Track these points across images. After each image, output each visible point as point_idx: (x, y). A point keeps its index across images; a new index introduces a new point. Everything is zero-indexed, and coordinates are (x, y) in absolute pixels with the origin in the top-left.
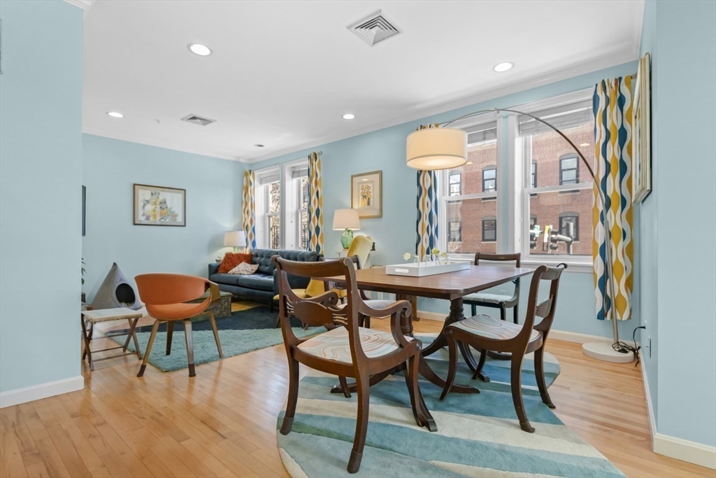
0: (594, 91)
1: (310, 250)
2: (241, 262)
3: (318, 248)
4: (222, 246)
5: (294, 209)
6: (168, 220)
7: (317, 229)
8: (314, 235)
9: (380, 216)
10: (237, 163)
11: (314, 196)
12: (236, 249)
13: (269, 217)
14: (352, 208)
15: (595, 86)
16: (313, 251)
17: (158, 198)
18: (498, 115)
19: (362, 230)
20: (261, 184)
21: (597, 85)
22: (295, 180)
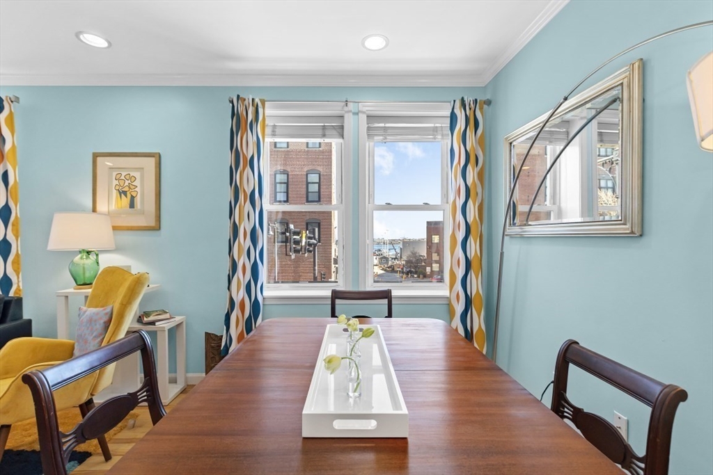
0: (452, 107)
3: (6, 283)
9: (157, 227)
14: (94, 210)
15: (452, 102)
18: (346, 109)
19: (118, 249)
21: (455, 101)
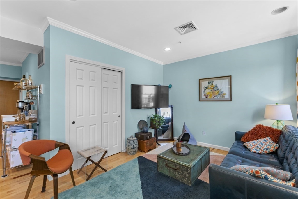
2: (267, 136)
6: (218, 98)
17: (212, 85)
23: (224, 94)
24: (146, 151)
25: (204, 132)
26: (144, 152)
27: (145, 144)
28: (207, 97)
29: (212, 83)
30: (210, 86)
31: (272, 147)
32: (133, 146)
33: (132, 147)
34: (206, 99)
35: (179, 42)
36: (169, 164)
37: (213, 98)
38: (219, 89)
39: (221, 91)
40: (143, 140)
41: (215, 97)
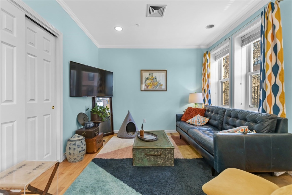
1: (264, 111)
2: (197, 114)
3: (276, 109)
4: (187, 102)
5: (244, 72)
6: (157, 88)
7: (275, 89)
8: (270, 94)
10: (198, 50)
11: (270, 52)
12: (197, 105)
13: (222, 83)
16: (268, 112)
17: (152, 76)
20: (215, 60)
22: (245, 48)
23: (162, 85)
24: (95, 151)
25: (145, 120)
26: (94, 153)
27: (94, 143)
28: (147, 88)
29: (152, 74)
30: (150, 78)
31: (206, 120)
32: (82, 148)
33: (80, 149)
34: (147, 89)
35: (137, 25)
36: (149, 152)
37: (153, 88)
38: (158, 81)
39: (160, 82)
40: (91, 138)
41: (154, 87)
